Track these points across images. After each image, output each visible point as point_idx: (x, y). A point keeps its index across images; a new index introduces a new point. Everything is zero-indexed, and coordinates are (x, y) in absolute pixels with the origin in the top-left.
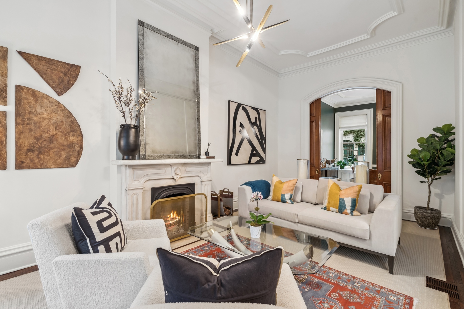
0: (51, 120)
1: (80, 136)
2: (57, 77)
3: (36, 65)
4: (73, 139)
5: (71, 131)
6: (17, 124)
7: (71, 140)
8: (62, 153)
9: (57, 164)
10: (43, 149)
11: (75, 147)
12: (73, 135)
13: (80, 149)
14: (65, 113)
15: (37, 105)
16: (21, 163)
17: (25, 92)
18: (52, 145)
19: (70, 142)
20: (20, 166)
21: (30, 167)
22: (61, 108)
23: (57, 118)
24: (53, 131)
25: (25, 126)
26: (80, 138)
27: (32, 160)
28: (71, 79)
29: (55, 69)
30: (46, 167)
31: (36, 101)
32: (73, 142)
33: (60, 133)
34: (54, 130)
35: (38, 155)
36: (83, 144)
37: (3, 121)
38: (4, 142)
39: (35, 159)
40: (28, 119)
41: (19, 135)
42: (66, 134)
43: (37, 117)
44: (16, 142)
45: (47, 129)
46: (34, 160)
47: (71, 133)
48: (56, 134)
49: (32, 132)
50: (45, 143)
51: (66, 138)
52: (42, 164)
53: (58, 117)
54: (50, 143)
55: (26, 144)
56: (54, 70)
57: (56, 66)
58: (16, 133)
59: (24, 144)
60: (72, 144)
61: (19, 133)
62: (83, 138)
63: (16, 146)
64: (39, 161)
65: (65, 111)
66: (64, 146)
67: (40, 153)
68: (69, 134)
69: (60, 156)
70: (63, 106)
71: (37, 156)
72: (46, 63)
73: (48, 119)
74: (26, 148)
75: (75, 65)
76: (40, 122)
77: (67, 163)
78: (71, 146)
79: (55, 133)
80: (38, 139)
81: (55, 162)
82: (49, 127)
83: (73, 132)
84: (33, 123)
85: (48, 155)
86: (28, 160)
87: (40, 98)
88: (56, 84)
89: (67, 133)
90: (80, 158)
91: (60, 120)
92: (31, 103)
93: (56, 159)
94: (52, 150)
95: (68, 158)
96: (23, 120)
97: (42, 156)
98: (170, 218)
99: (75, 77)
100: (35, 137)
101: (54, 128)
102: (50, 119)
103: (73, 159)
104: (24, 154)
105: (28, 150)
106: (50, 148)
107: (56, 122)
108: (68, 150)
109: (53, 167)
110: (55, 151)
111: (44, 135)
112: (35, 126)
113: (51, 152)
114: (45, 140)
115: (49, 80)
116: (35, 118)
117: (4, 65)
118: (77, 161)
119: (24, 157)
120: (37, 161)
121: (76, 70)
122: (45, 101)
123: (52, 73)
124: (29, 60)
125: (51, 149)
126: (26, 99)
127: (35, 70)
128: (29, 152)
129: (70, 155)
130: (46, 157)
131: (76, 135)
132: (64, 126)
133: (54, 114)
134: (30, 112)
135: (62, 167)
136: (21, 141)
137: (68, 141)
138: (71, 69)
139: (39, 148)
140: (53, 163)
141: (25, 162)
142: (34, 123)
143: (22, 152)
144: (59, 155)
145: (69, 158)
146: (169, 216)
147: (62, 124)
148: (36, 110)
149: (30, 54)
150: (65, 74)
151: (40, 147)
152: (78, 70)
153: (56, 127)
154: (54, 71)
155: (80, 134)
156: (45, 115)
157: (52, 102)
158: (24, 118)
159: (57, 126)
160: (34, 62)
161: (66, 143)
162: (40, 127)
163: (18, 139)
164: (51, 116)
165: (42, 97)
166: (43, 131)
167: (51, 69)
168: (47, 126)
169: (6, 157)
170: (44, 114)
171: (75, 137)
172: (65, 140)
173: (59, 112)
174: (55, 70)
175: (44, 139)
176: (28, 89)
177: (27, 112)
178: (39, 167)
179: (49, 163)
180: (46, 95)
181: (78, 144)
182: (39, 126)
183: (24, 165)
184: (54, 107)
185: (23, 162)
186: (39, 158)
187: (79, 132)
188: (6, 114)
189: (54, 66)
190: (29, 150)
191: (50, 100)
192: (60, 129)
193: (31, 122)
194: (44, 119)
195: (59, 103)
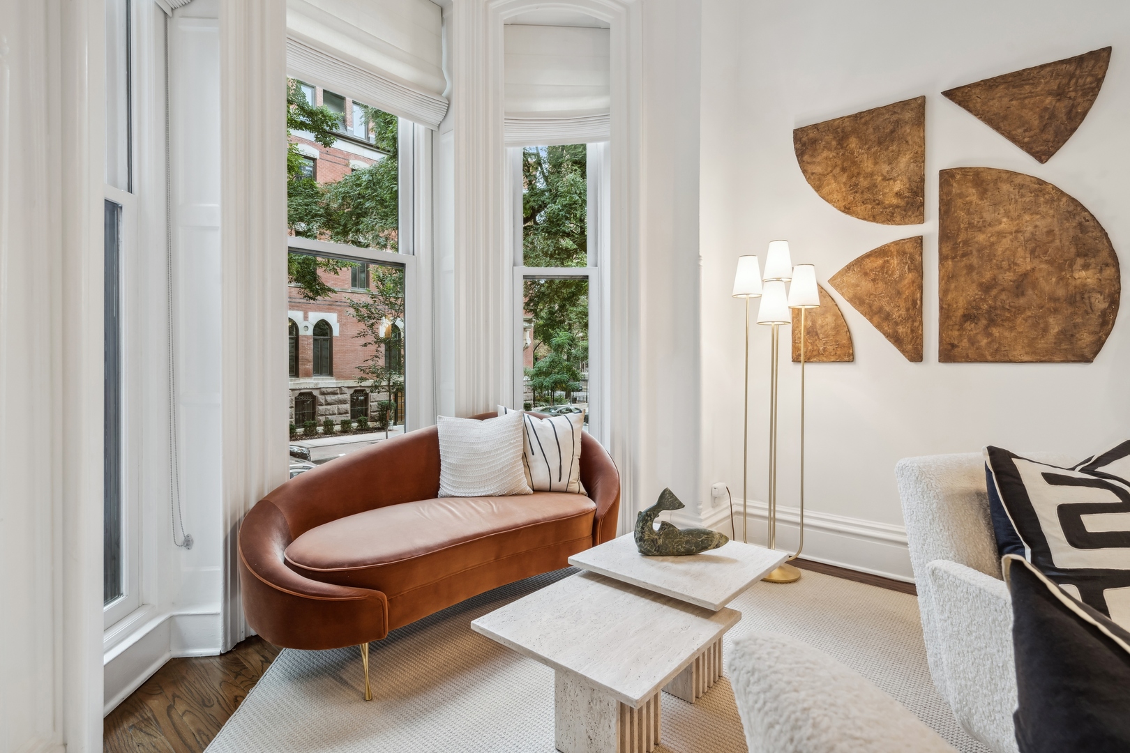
0: (1019, 235)
1: (1107, 265)
2: (1035, 113)
3: (984, 104)
4: (1084, 276)
5: (1078, 255)
6: (943, 258)
7: (1079, 282)
8: (1051, 320)
9: (1034, 353)
10: (999, 312)
11: (1093, 300)
12: (1086, 267)
13: (1110, 306)
14: (1058, 206)
15: (985, 203)
16: (949, 347)
17: (958, 182)
18: (1022, 301)
19: (1075, 287)
20: (948, 354)
21: (968, 356)
22: (1047, 196)
23: (1036, 226)
24: (1025, 263)
25: (958, 261)
26: (1109, 272)
27: (972, 342)
28: (1080, 100)
29: (1030, 92)
30: (1006, 358)
31: (983, 194)
32: (1085, 285)
33: (1043, 266)
34: (1028, 260)
35: (987, 327)
36: (1120, 289)
37: (917, 256)
38: (919, 302)
39: (979, 337)
40: (966, 243)
41: (946, 283)
42: (1062, 266)
43: (984, 233)
44: (941, 300)
45: (1008, 259)
46: (978, 342)
47: (1080, 261)
48: (1033, 269)
49: (974, 273)
50: (1003, 296)
51: (1061, 279)
52: (997, 350)
53: (1038, 223)
54: (1017, 296)
55: (962, 302)
56: (1026, 98)
57: (1033, 84)
58: (941, 279)
59: (957, 303)
60: (1082, 294)
61: (946, 278)
62: (1118, 271)
63: (941, 308)
64: (989, 343)
65: (1059, 200)
66: (1053, 299)
67: (992, 322)
68: (1071, 266)
69: (1046, 330)
70: (1055, 188)
71: (984, 330)
72: (1007, 88)
73: (1011, 233)
74: (960, 313)
75: (1091, 53)
76: (992, 244)
77: (1065, 349)
78: (1078, 298)
79: (1029, 268)
80: (986, 288)
81: (1029, 346)
82: (1014, 254)
83: (1086, 255)
84: (975, 252)
85: (1012, 329)
86: (965, 340)
87: (992, 185)
88: (1032, 133)
89: (1066, 261)
90: (1107, 335)
91: (1045, 230)
92: (971, 202)
93: (1033, 339)
94: (1022, 313)
95: (1068, 335)
96: (954, 248)
97: (996, 331)
99: (1092, 89)
100: (981, 285)
101: (1028, 255)
102: (1017, 232)
103: (1086, 338)
104: (957, 327)
105: (964, 316)
106: (1015, 308)
107: (1033, 237)
108: (1068, 311)
109: (1026, 358)
110: (1029, 317)
111: (1000, 277)
112: (981, 258)
113: (1019, 320)
114: (1003, 290)
115: (1015, 130)
116: (981, 238)
117: (919, 137)
118: (1098, 345)
119: (956, 333)
120: (984, 342)
121: (1094, 66)
122: (1005, 187)
123: (1023, 107)
124: (967, 102)
125: (1020, 310)
126: (961, 195)
127: (979, 118)
128: (965, 322)
129: (1075, 326)
130: (1007, 334)
131: (1093, 265)
132: (1057, 242)
133: (1027, 217)
134: (971, 225)
135: (1051, 361)
136: (949, 297)
137: (1067, 285)
138: (1078, 72)
139: (989, 312)
140: (1023, 347)
141: (957, 347)
142: (979, 251)
143: (951, 323)
144: (1042, 326)
145: (1072, 336)
147: (1050, 239)
148: (982, 218)
149: (969, 86)
150: (1058, 95)
151: (990, 307)
152: (1101, 64)
153: (1033, 252)
154: (1026, 101)
155: (1110, 261)
156: (1005, 225)
157: (1021, 186)
158: (956, 244)
159: (1036, 248)
160: (979, 100)
161: (1061, 292)
162: (991, 257)
163: (944, 292)
164: (1018, 224)
165: (996, 182)
166: (1000, 268)
167: (1020, 99)
168: (1008, 252)
169: (922, 335)
170: (1000, 223)
171: (1090, 272)
172: (1057, 283)
173: (1043, 209)
174: (1032, 97)
175: (1001, 287)
176: (965, 171)
177: (962, 226)
178: (989, 358)
179: (1015, 350)
180: (1007, 172)
181: (1101, 293)
182: (989, 256)
183: (956, 351)
184: (1029, 198)
185: (953, 346)
186: (989, 335)
187: (1104, 254)
188: (922, 242)
189: (1027, 87)
190: (967, 317)
191: (1018, 180)
192: (1045, 253)
193: (970, 248)
194: (1001, 235)
195: (1041, 182)
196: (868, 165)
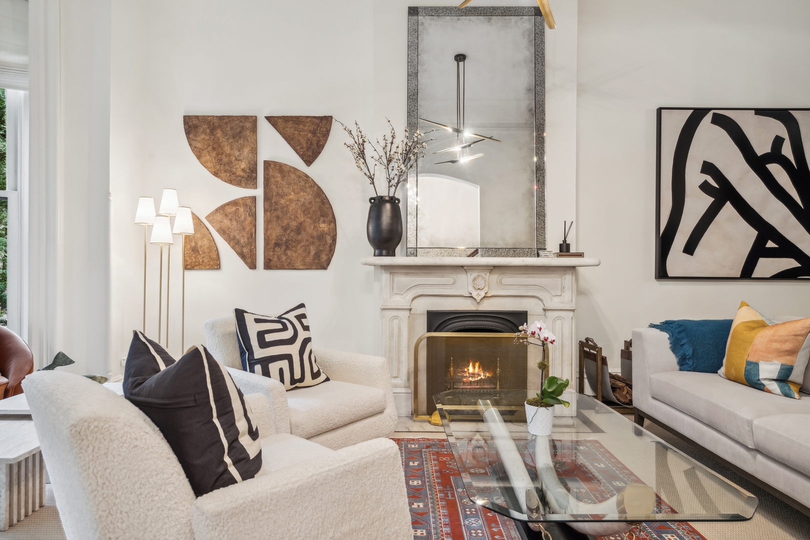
0: (299, 202)
1: (332, 222)
2: (305, 140)
3: (283, 129)
4: (324, 227)
5: (321, 216)
6: (265, 211)
7: (322, 229)
8: (311, 248)
9: (305, 265)
10: (290, 242)
11: (327, 238)
12: (324, 222)
13: (333, 242)
14: (314, 190)
15: (284, 183)
16: (269, 261)
17: (272, 169)
18: (300, 237)
19: (320, 232)
20: (268, 266)
21: (277, 266)
22: (309, 184)
23: (305, 199)
24: (302, 218)
25: (273, 213)
26: (332, 225)
27: (279, 258)
28: (321, 138)
29: (302, 129)
30: (294, 267)
31: (283, 177)
32: (324, 231)
33: (308, 220)
34: (302, 216)
35: (285, 250)
36: (336, 234)
37: (253, 208)
38: (254, 234)
39: (282, 256)
40: (276, 203)
41: (267, 225)
42: (315, 221)
43: (284, 199)
44: (265, 234)
45: (294, 215)
46: (282, 258)
47: (322, 219)
48: (304, 221)
49: (280, 221)
50: (292, 234)
51: (315, 227)
52: (290, 263)
53: (306, 197)
54: (298, 234)
55: (274, 237)
56: (301, 131)
57: (304, 125)
58: (265, 222)
59: (272, 236)
60: (323, 235)
61: (267, 222)
62: (336, 225)
63: (265, 239)
64: (286, 259)
65: (314, 187)
66: (313, 237)
67: (287, 248)
68: (319, 221)
69: (309, 253)
70: (313, 180)
71: (284, 252)
72: (293, 124)
73: (295, 201)
74: (273, 242)
75: (325, 116)
76: (287, 206)
77: (317, 263)
78: (321, 237)
79: (303, 220)
80: (285, 229)
81: (303, 261)
82: (296, 212)
83: (324, 216)
84: (280, 209)
85: (296, 252)
86: (276, 257)
87: (287, 173)
88: (304, 150)
89: (317, 218)
90: (332, 256)
91: (309, 201)
92: (278, 181)
93: (304, 257)
94: (300, 244)
95: (317, 255)
96: (271, 206)
97: (289, 252)
98: (469, 373)
99: (326, 134)
100: (282, 227)
101: (302, 213)
102: (298, 200)
103: (324, 257)
104: (272, 250)
105: (275, 244)
106: (297, 241)
107: (303, 205)
108: (317, 243)
109: (301, 267)
110: (303, 246)
111: (291, 224)
112: (282, 212)
113: (299, 247)
114: (292, 231)
115: (297, 146)
116: (283, 201)
117: (254, 139)
118: (329, 261)
119: (272, 253)
120: (284, 258)
121: (326, 124)
122: (293, 176)
123: (300, 135)
124: (276, 125)
125: (299, 242)
126: (273, 177)
127: (282, 136)
128: (276, 247)
129: (321, 251)
130: (294, 254)
131: (327, 221)
132: (313, 208)
133: (302, 194)
134: (278, 194)
135: (311, 269)
136: (268, 233)
137: (317, 230)
138: (320, 125)
139: (286, 242)
140: (300, 262)
141: (272, 261)
142: (282, 208)
143: (269, 247)
144: (308, 250)
145: (319, 256)
146: (466, 370)
147: (311, 206)
148: (283, 191)
149: (277, 117)
150: (313, 134)
151: (287, 240)
152: (328, 123)
153: (304, 212)
154: (301, 133)
155: (333, 220)
156: (292, 196)
157: (299, 177)
158: (271, 203)
159: (306, 211)
160: (281, 126)
161: (315, 234)
162: (287, 212)
163: (266, 230)
164: (298, 197)
165: (289, 171)
166: (290, 219)
167: (298, 131)
168: (294, 211)
169: (256, 254)
170: (291, 195)
171: (326, 225)
172: (314, 229)
173: (308, 190)
174: (303, 131)
175: (291, 229)
176: (275, 163)
177: (274, 194)
178: (286, 267)
179: (297, 263)
180: (293, 168)
181: (329, 235)
182: (286, 212)
183: (272, 263)
184: (302, 183)
185: (270, 260)
186: (286, 255)
187: (331, 216)
188: (255, 200)
189: (301, 126)
190: (277, 245)
191: (298, 173)
192: (309, 213)
193: (278, 207)
194: (290, 200)
195: (307, 176)
196: (227, 149)
